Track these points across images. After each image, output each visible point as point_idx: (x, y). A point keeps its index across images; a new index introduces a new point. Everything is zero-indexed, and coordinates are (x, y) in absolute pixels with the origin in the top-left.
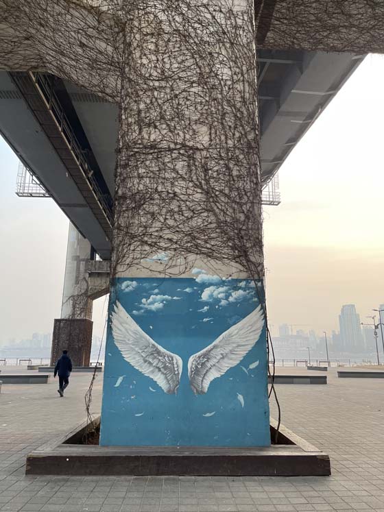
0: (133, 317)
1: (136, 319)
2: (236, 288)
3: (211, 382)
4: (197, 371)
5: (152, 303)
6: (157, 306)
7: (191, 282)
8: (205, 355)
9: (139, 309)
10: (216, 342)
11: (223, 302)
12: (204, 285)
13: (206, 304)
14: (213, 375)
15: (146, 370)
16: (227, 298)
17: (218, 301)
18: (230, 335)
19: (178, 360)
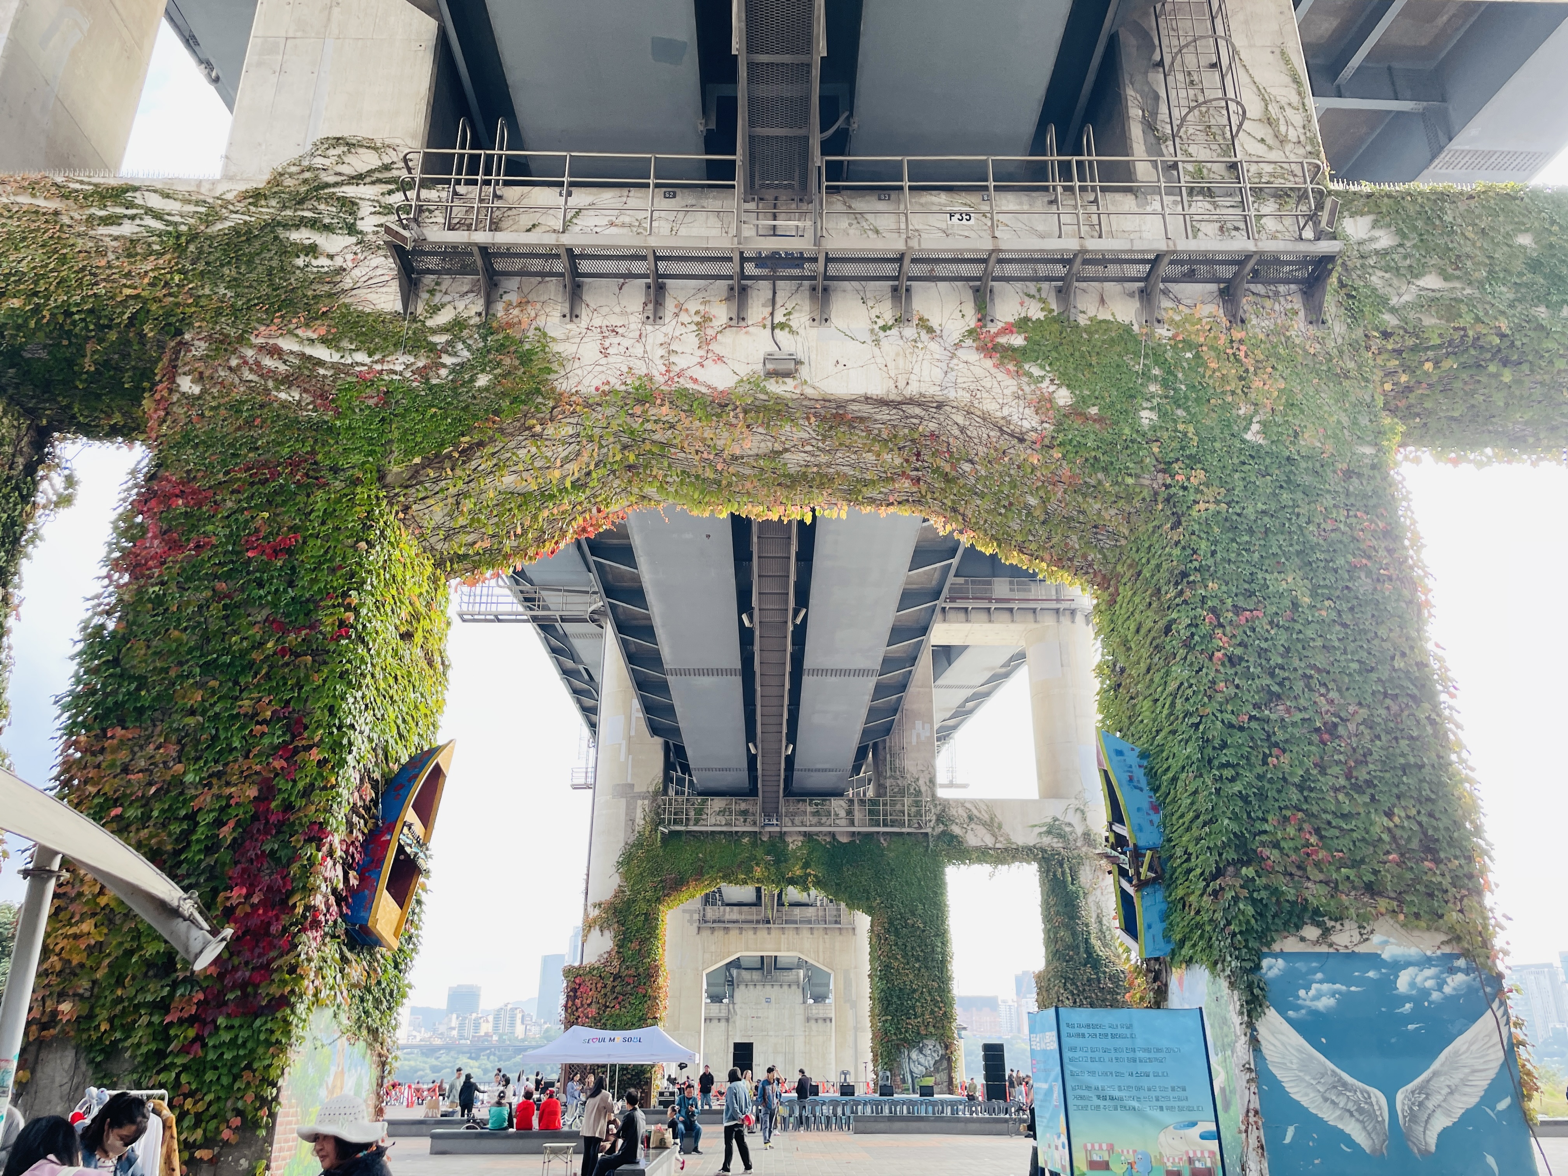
0: (1289, 1021)
1: (1298, 1026)
2: (1452, 971)
3: (1440, 1135)
4: (1413, 1117)
5: (1317, 998)
6: (1325, 1003)
7: (1374, 959)
8: (1422, 1089)
9: (1298, 1008)
10: (1436, 1065)
11: (1435, 996)
12: (1397, 966)
13: (1407, 998)
14: (1440, 1122)
15: (1329, 1115)
16: (1440, 988)
17: (1425, 993)
18: (1457, 1053)
19: (1378, 1097)
